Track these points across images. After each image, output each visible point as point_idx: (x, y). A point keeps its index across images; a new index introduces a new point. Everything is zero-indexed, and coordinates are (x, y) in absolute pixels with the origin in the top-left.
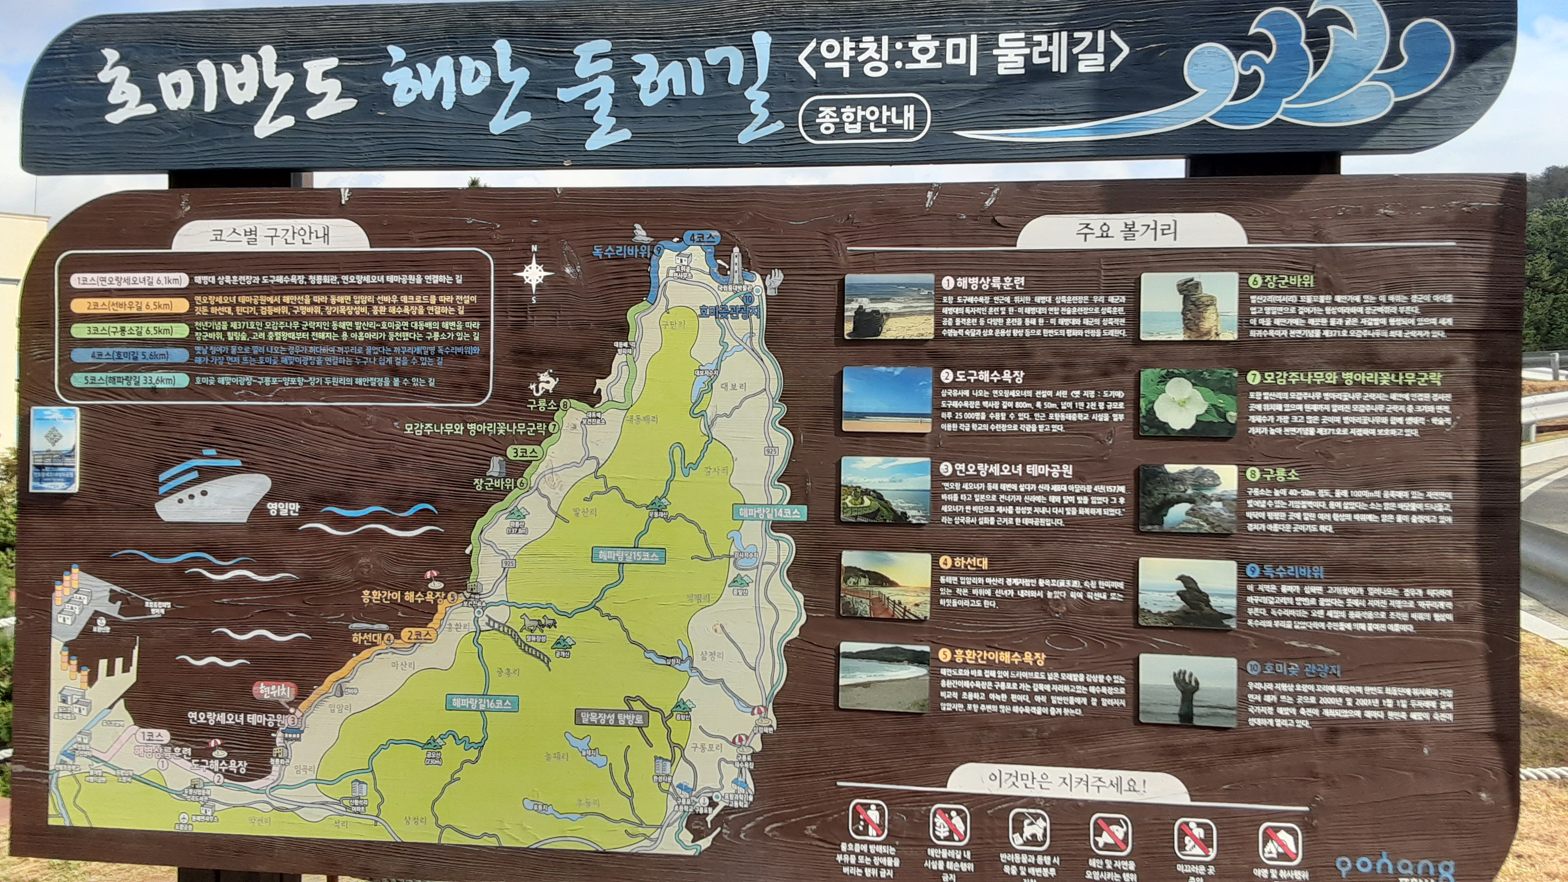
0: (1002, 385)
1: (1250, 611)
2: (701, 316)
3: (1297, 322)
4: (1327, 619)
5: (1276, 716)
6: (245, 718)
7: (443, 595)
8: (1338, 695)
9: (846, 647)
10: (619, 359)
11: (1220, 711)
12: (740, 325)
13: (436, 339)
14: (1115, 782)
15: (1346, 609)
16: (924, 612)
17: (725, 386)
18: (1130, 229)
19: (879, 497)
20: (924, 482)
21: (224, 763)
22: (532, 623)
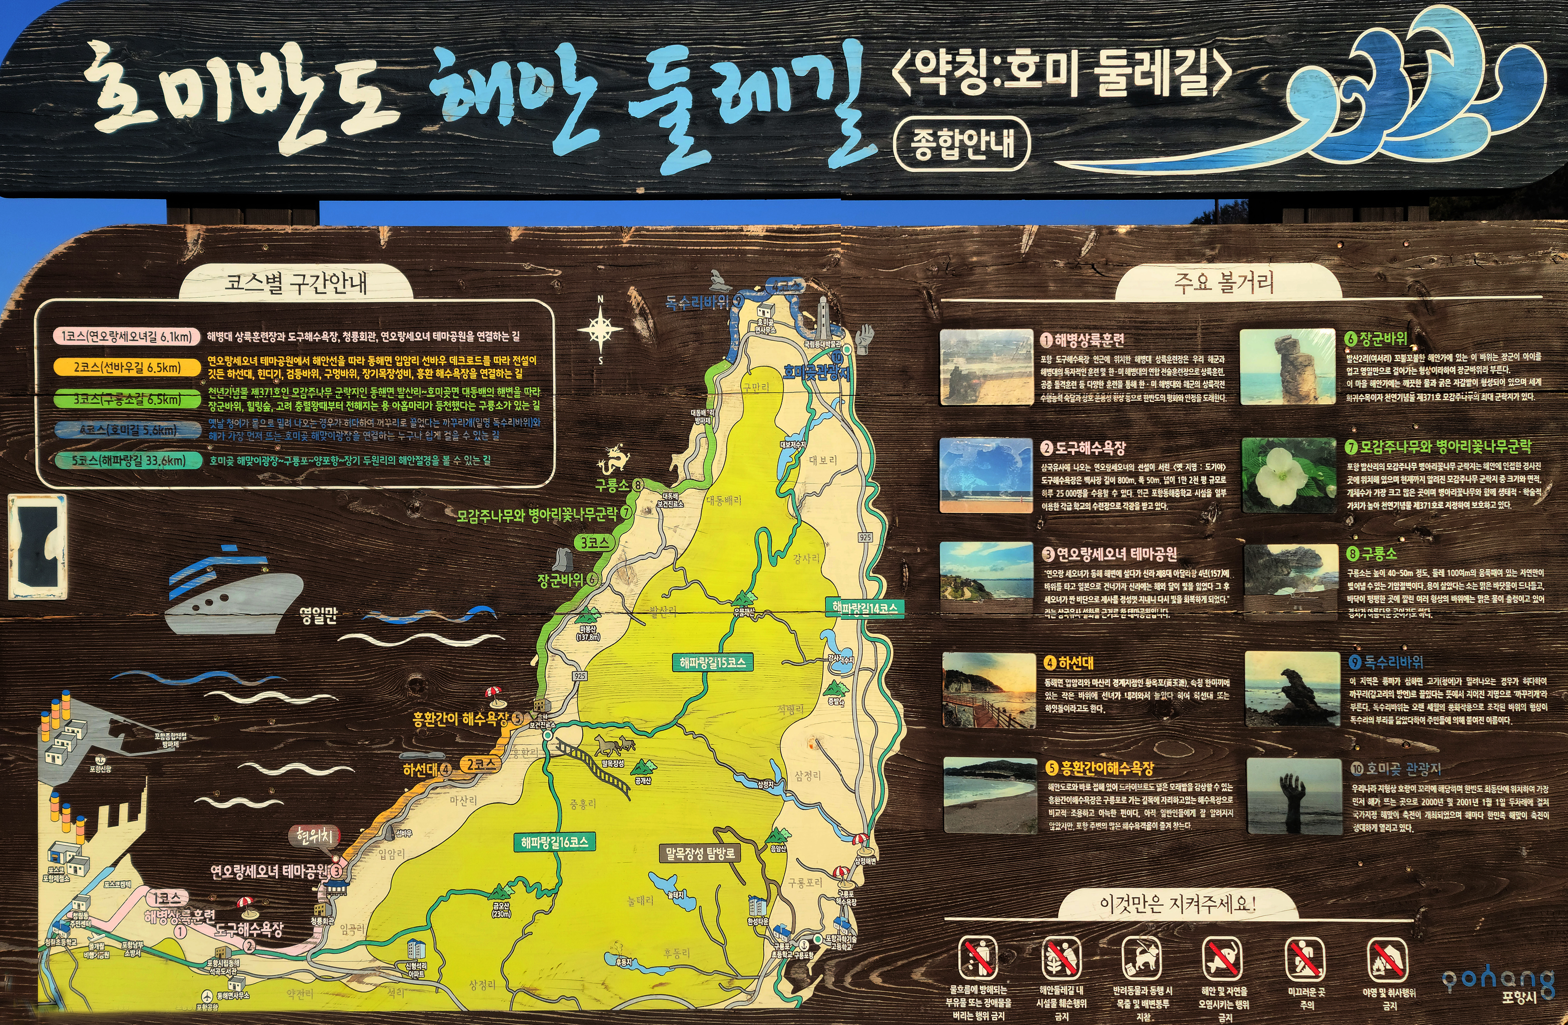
0: (1104, 458)
1: (1353, 707)
2: (784, 378)
3: (1393, 383)
4: (1427, 713)
5: (1380, 820)
6: (280, 869)
7: (507, 715)
8: (1439, 795)
10: (696, 430)
11: (1326, 817)
13: (491, 409)
15: (1446, 701)
16: (1030, 720)
17: (814, 460)
19: (979, 588)
20: (1026, 569)
21: (255, 925)
22: (609, 745)
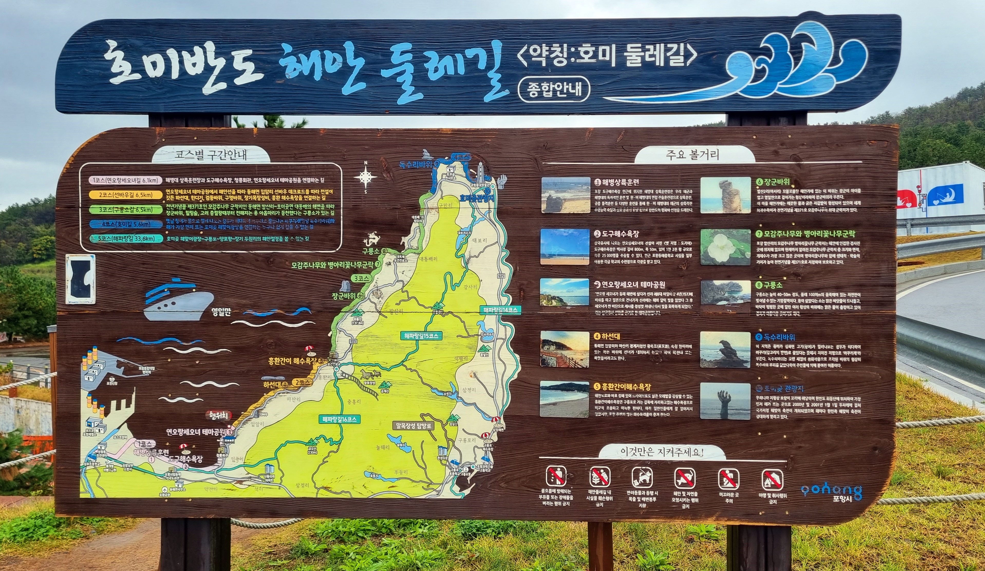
9: (543, 383)
12: (483, 205)
14: (687, 451)
18: (694, 154)
